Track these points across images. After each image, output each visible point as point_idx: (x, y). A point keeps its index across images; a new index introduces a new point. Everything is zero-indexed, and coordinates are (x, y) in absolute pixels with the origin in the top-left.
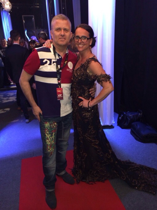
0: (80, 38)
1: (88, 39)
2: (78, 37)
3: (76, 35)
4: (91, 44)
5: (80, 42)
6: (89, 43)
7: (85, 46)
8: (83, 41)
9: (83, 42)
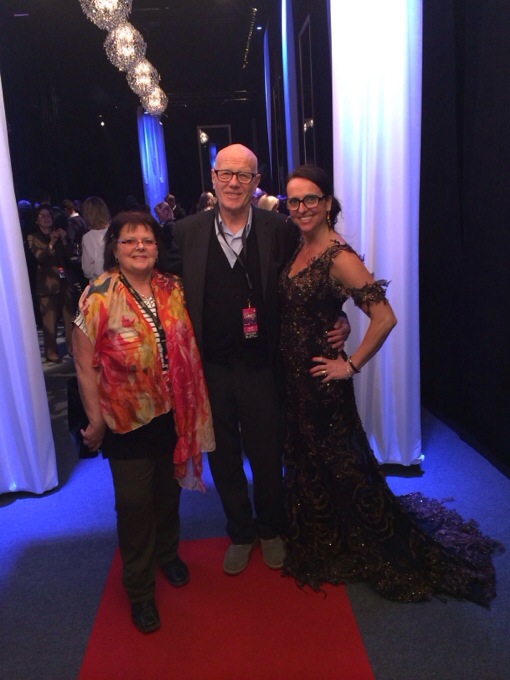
0: (300, 202)
1: (320, 199)
2: (296, 200)
3: (290, 197)
4: (329, 209)
5: (301, 210)
6: (326, 207)
7: (316, 217)
8: (309, 206)
9: (309, 209)
